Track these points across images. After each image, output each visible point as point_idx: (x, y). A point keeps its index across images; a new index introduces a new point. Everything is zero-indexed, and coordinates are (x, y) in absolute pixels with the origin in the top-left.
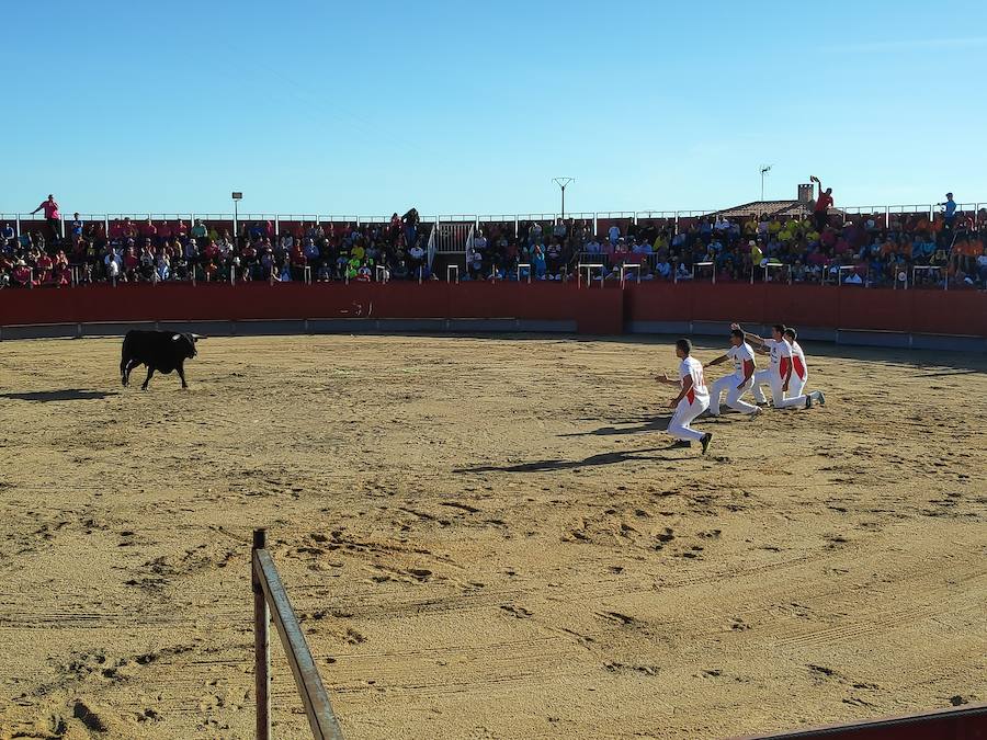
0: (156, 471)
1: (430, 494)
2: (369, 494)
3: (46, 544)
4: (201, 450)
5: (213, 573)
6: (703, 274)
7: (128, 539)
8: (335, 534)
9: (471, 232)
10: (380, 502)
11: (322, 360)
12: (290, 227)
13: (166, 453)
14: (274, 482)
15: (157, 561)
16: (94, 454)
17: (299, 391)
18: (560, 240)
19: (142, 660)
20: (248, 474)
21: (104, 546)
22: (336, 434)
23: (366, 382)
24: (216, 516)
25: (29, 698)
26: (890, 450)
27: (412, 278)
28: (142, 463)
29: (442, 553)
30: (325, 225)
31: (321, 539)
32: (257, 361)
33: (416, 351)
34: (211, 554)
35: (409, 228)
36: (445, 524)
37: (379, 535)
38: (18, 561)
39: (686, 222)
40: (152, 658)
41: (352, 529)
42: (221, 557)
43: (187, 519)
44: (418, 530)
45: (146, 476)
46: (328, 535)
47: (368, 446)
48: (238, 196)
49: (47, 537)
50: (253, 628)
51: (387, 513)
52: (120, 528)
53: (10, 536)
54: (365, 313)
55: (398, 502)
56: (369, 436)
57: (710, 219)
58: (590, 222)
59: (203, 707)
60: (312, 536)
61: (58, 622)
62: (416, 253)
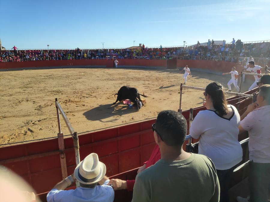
0: (38, 91)
1: (84, 93)
2: (74, 93)
3: (20, 104)
4: (46, 88)
5: (49, 107)
6: (125, 58)
7: (34, 102)
8: (69, 100)
9: (88, 51)
10: (76, 95)
11: (65, 73)
12: (58, 51)
13: (39, 89)
14: (58, 92)
15: (40, 106)
16: (27, 89)
17: (61, 78)
18: (103, 52)
19: (39, 121)
20: (54, 91)
21: (30, 104)
22: (68, 84)
23: (72, 76)
24: (49, 98)
25: (20, 128)
26: (153, 83)
27: (79, 59)
28: (36, 90)
29: (87, 102)
30: (64, 50)
31: (67, 101)
32: (53, 73)
33: (81, 71)
34: (49, 104)
35: (78, 51)
36: (87, 97)
37: (76, 100)
38: (16, 107)
39: (122, 50)
40: (40, 121)
41: (72, 99)
42: (50, 104)
43: (44, 99)
44: (82, 99)
45: (36, 92)
46: (68, 100)
47: (74, 86)
48: (48, 46)
49: (20, 103)
50: (57, 115)
51: (77, 96)
52: (33, 101)
53: (14, 103)
54: (71, 65)
55: (79, 94)
56: (73, 85)
57: (126, 49)
58: (108, 49)
59: (50, 127)
60: (65, 100)
61: (24, 116)
62: (79, 54)
